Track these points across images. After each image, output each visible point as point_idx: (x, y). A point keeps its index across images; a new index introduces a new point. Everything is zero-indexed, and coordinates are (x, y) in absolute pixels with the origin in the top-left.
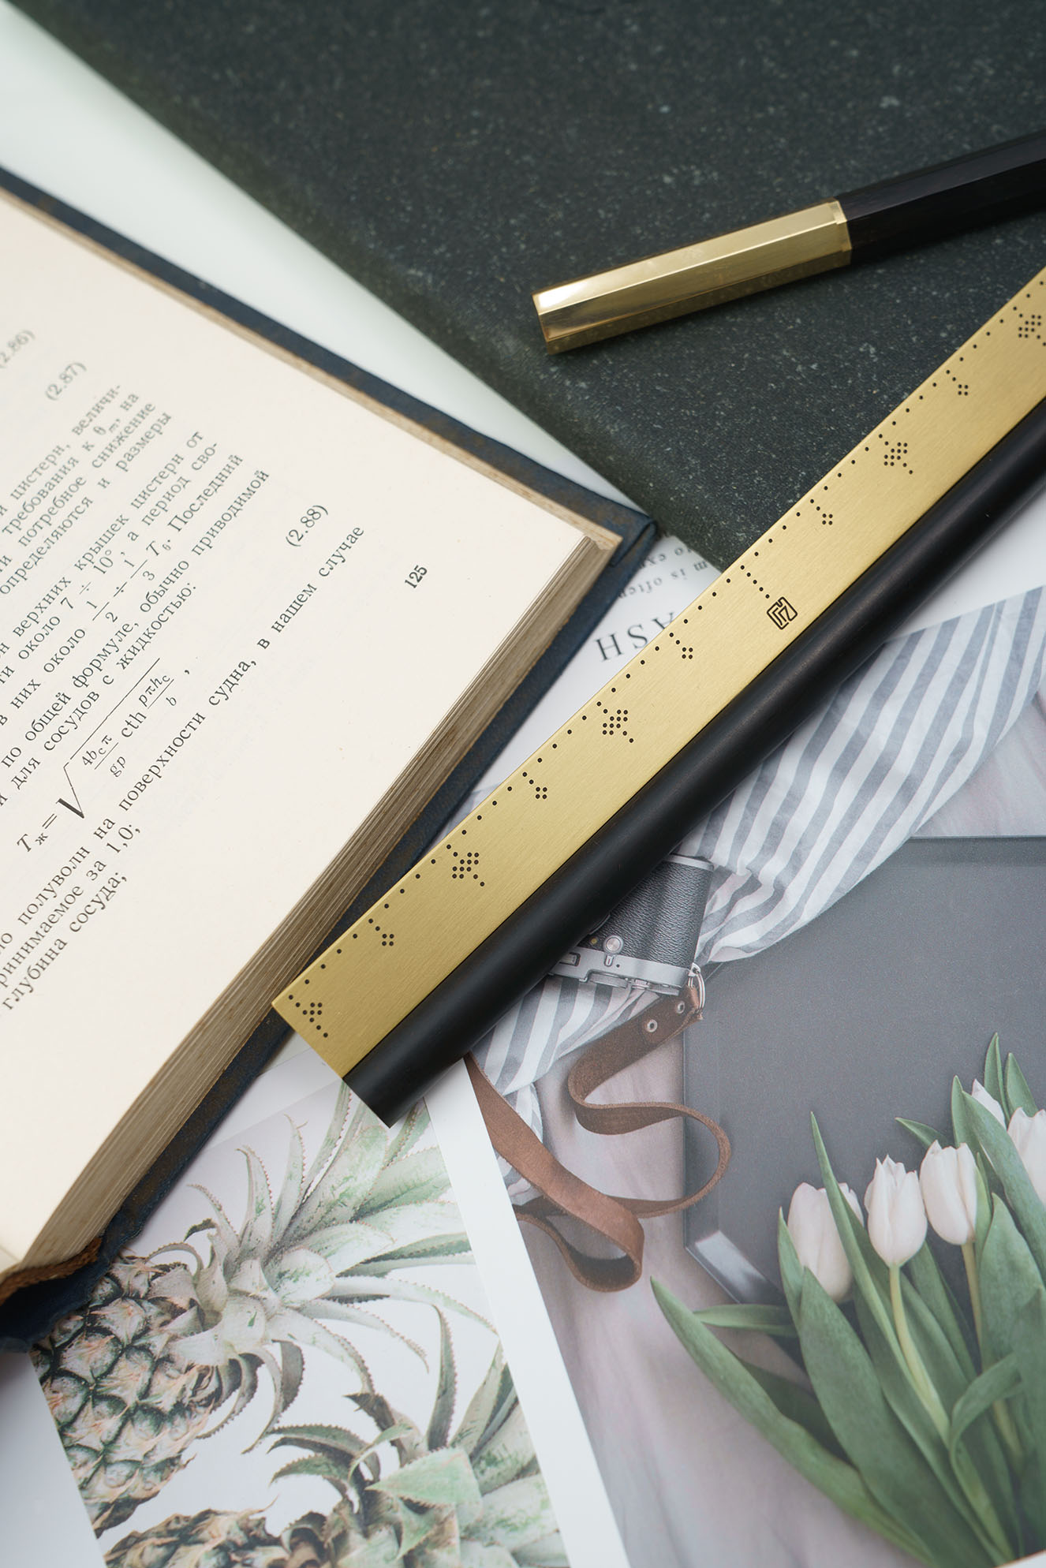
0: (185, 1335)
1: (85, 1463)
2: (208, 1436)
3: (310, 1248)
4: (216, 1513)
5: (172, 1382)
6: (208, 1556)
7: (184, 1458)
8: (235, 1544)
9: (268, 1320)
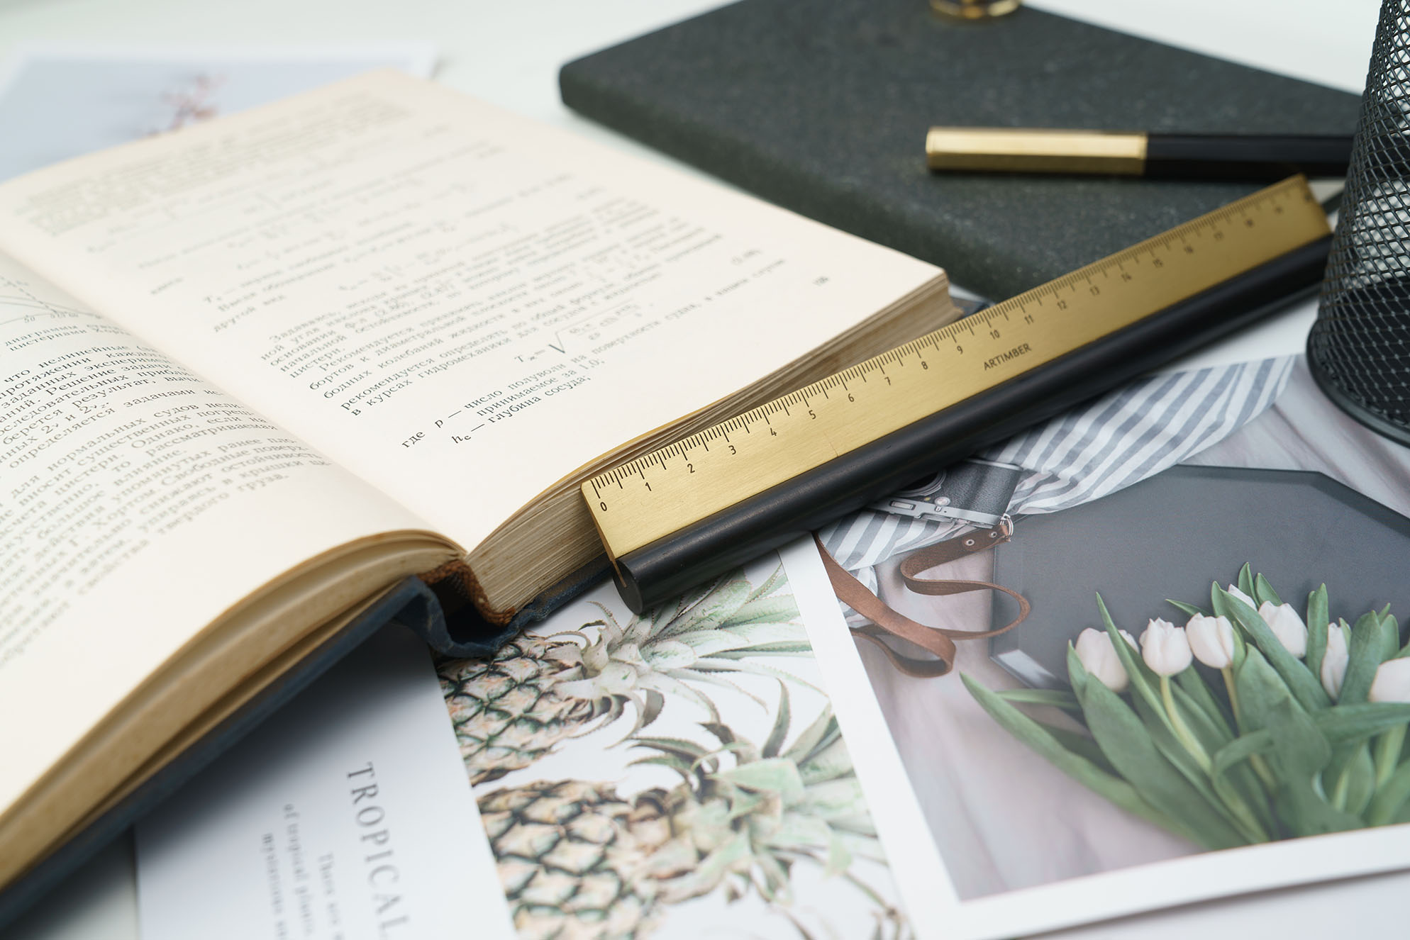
0: (569, 680)
1: (471, 745)
2: (578, 737)
3: (680, 641)
5: (552, 706)
6: (564, 805)
7: (554, 748)
8: (588, 800)
9: (639, 677)
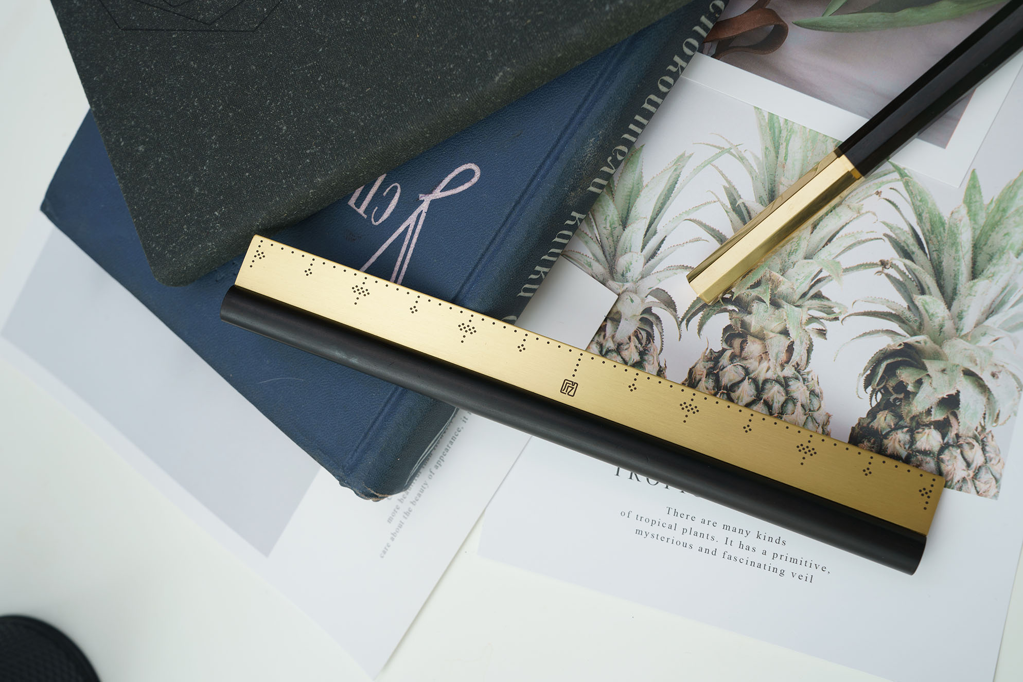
0: (615, 331)
2: (662, 350)
4: (693, 367)
5: (629, 350)
7: (662, 365)
8: (711, 368)
9: (636, 293)
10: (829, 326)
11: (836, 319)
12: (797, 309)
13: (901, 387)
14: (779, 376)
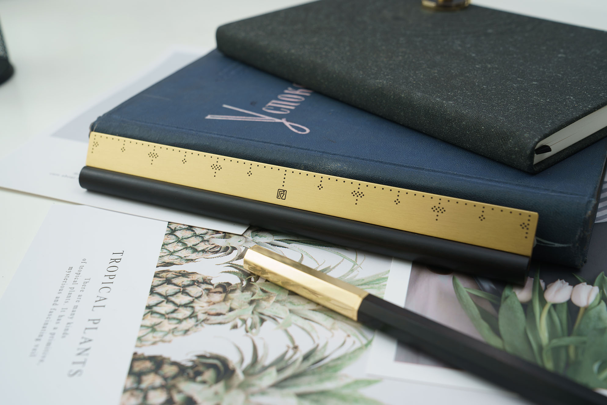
0: (217, 238)
1: (165, 253)
2: (208, 258)
4: (197, 274)
5: (205, 245)
6: (188, 281)
7: (197, 260)
9: (245, 242)
10: (241, 330)
11: (247, 332)
12: (251, 312)
13: (199, 373)
14: (197, 312)
